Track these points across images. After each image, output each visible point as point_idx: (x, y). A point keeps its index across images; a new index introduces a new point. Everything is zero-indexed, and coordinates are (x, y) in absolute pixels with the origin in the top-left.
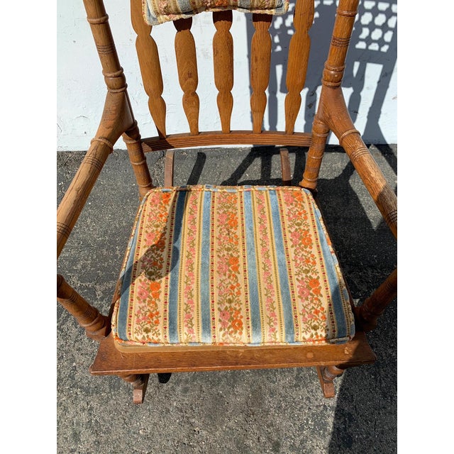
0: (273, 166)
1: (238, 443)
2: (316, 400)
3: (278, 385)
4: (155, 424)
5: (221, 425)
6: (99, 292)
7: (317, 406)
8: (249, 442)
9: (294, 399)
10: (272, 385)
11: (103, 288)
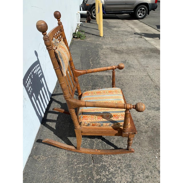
6: (98, 177)
11: (96, 176)
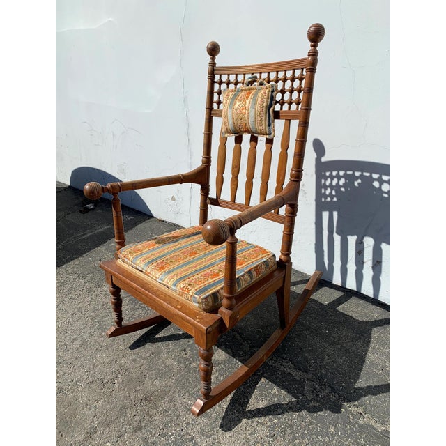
0: (319, 292)
1: (124, 406)
2: (192, 429)
3: (180, 400)
4: (104, 363)
5: (128, 390)
7: (187, 433)
8: (129, 412)
9: (180, 415)
10: (177, 396)
